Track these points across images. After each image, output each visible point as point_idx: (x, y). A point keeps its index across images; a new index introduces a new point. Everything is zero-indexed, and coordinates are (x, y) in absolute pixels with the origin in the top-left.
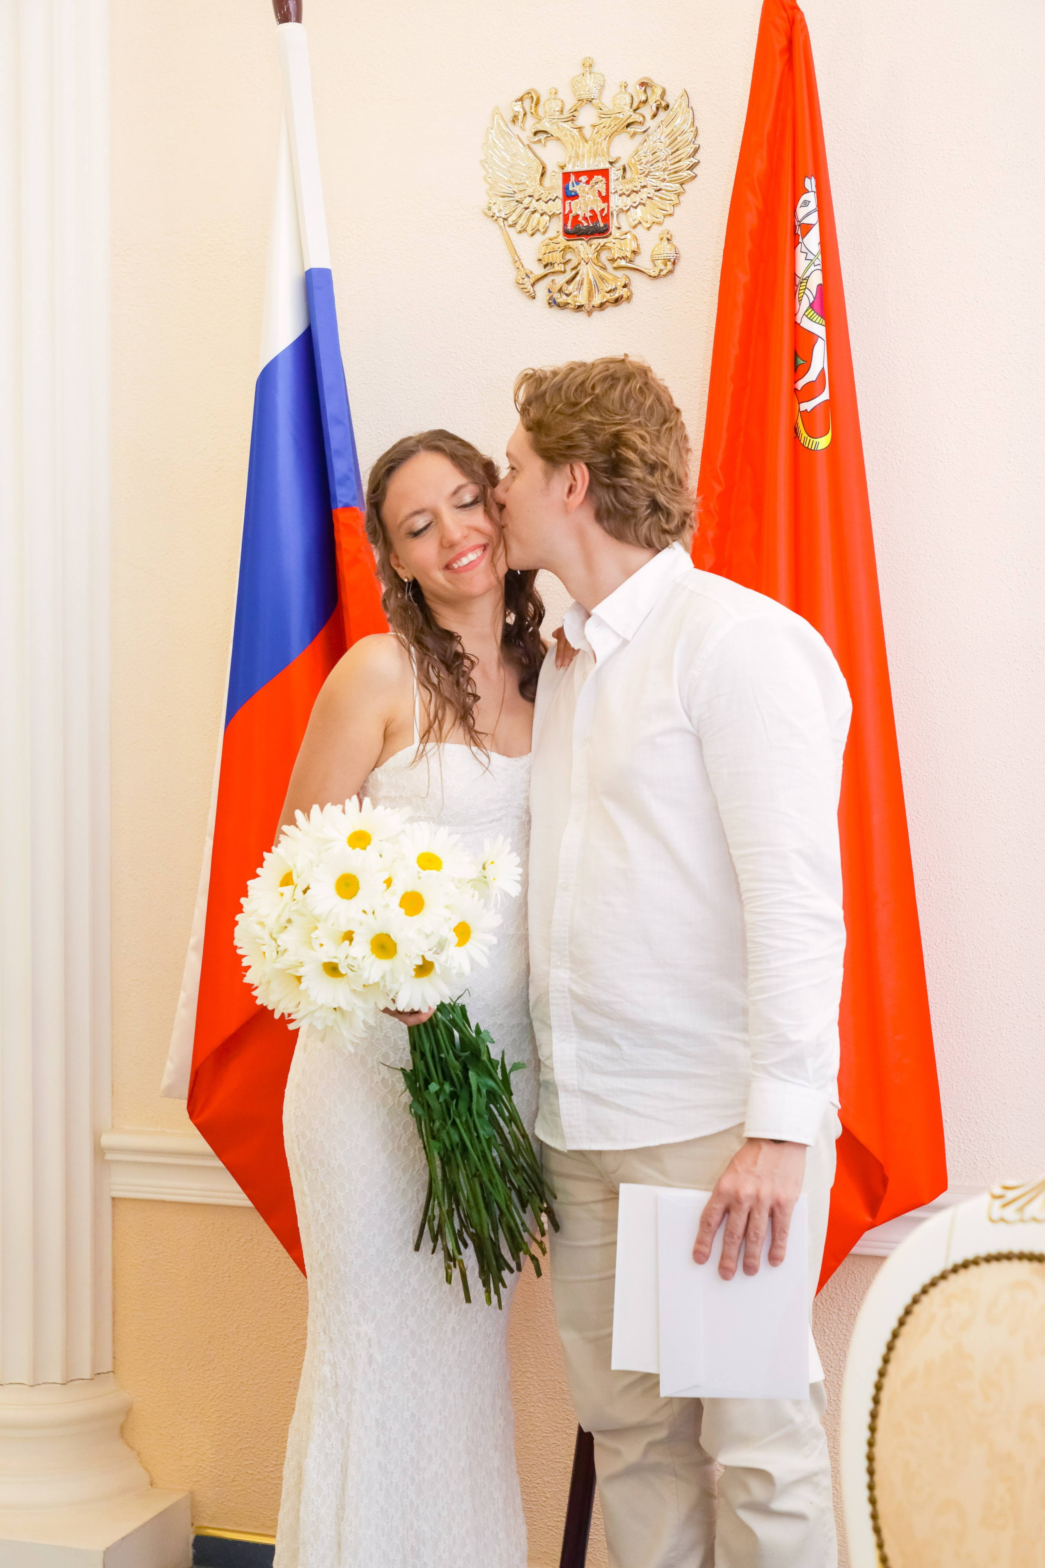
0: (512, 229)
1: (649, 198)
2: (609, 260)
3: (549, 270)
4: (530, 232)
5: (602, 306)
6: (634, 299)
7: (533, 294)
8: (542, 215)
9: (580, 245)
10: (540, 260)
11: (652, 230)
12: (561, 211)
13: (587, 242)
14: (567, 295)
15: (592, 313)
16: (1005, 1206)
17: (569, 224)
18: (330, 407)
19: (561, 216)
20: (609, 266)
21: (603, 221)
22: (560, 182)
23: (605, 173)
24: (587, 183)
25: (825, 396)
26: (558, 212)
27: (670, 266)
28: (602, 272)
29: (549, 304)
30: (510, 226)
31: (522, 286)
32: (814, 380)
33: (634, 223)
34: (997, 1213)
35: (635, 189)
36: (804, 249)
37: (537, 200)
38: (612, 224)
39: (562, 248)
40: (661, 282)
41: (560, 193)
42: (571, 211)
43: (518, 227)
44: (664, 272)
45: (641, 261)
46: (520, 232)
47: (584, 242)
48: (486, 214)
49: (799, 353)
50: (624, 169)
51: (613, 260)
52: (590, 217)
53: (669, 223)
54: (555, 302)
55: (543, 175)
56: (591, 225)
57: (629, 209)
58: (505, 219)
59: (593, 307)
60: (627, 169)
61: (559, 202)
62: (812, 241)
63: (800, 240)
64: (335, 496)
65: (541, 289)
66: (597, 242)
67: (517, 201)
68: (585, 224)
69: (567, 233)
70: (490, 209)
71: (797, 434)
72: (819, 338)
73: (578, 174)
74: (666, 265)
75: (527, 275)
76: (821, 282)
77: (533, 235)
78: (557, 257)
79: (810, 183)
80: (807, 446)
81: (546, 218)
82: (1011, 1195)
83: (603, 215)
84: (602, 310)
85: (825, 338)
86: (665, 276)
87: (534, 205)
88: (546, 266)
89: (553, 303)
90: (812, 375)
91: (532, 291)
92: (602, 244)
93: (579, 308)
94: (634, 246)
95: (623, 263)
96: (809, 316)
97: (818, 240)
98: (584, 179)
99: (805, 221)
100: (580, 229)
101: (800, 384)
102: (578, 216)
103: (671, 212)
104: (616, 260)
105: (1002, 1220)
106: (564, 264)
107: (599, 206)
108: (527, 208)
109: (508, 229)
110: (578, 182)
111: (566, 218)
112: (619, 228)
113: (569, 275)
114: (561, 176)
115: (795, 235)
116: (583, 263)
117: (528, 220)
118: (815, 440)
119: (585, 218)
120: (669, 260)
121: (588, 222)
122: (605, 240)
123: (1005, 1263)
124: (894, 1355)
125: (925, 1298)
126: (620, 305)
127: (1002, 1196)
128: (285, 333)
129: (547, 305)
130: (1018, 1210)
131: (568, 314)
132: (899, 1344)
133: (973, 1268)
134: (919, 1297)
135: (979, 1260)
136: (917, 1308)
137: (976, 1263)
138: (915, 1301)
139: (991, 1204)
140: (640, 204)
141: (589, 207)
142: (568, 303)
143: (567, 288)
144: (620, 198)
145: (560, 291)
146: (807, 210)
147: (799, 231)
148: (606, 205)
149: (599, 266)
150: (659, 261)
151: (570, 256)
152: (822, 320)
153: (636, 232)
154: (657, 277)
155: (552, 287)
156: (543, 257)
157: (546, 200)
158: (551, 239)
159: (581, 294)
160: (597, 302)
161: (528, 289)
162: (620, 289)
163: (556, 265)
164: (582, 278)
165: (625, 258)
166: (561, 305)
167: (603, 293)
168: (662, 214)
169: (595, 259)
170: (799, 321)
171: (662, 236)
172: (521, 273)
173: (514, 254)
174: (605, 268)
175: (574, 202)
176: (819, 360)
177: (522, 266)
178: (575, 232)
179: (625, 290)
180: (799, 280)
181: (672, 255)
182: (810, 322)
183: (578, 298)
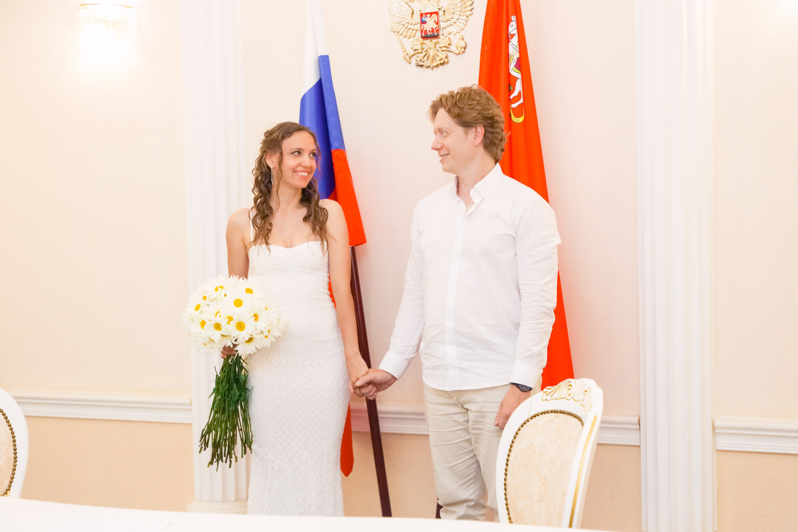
0: (401, 36)
1: (454, 22)
2: (439, 48)
3: (416, 52)
4: (408, 37)
5: (437, 66)
6: (450, 63)
7: (410, 62)
8: (413, 30)
9: (427, 41)
10: (412, 48)
11: (456, 35)
12: (420, 28)
13: (430, 41)
14: (423, 62)
15: (433, 69)
16: (547, 395)
17: (423, 34)
18: (329, 109)
19: (420, 30)
20: (440, 50)
21: (436, 33)
22: (419, 17)
23: (437, 13)
24: (430, 17)
25: (521, 101)
27: (463, 50)
28: (437, 52)
29: (416, 65)
30: (400, 35)
31: (406, 59)
32: (517, 95)
33: (449, 33)
34: (545, 398)
35: (449, 19)
36: (512, 44)
37: (411, 24)
38: (440, 33)
39: (421, 43)
40: (460, 55)
41: (419, 21)
42: (424, 28)
43: (404, 35)
44: (461, 52)
45: (452, 48)
46: (404, 37)
47: (429, 41)
48: (391, 30)
49: (511, 84)
50: (444, 11)
51: (441, 48)
52: (431, 31)
53: (463, 33)
54: (418, 64)
55: (413, 14)
56: (432, 34)
57: (447, 27)
58: (398, 32)
59: (434, 66)
60: (446, 11)
61: (419, 25)
62: (514, 41)
63: (510, 40)
64: (332, 145)
65: (413, 60)
66: (434, 40)
67: (403, 25)
68: (430, 34)
69: (422, 37)
70: (392, 28)
71: (511, 116)
72: (518, 79)
73: (426, 14)
74: (461, 49)
75: (407, 54)
76: (519, 57)
77: (409, 38)
78: (418, 47)
79: (513, 18)
80: (514, 121)
81: (414, 31)
82: (549, 391)
83: (437, 30)
84: (437, 67)
85: (521, 79)
86: (462, 53)
87: (409, 26)
88: (415, 50)
90: (515, 94)
91: (409, 61)
92: (436, 41)
93: (428, 67)
94: (449, 42)
95: (445, 49)
96: (514, 70)
97: (517, 40)
98: (429, 15)
99: (512, 33)
100: (428, 36)
101: (511, 97)
102: (426, 30)
103: (463, 28)
104: (442, 48)
105: (546, 400)
106: (422, 49)
107: (435, 26)
108: (406, 28)
109: (400, 36)
110: (426, 16)
111: (422, 31)
112: (443, 35)
113: (424, 54)
114: (419, 14)
115: (508, 38)
116: (429, 49)
117: (407, 32)
118: (518, 119)
119: (429, 31)
120: (463, 47)
121: (430, 33)
122: (437, 40)
123: (547, 414)
124: (512, 449)
125: (522, 429)
126: (444, 65)
127: (546, 392)
128: (311, 81)
129: (416, 66)
130: (551, 396)
131: (424, 69)
132: (514, 444)
133: (537, 417)
134: (520, 428)
135: (539, 414)
136: (520, 432)
137: (538, 415)
138: (519, 430)
139: (543, 394)
140: (451, 25)
141: (431, 27)
142: (424, 65)
143: (423, 59)
144: (443, 23)
145: (421, 61)
146: (513, 28)
147: (510, 37)
148: (437, 26)
149: (435, 50)
150: (459, 48)
151: (424, 46)
152: (520, 72)
153: (450, 36)
154: (459, 54)
155: (417, 59)
156: (414, 47)
157: (414, 24)
158: (416, 40)
159: (428, 61)
160: (435, 65)
161: (408, 60)
162: (444, 59)
163: (418, 50)
164: (429, 55)
165: (445, 47)
166: (421, 66)
167: (437, 61)
168: (460, 29)
169: (434, 47)
170: (510, 72)
171: (460, 38)
172: (405, 53)
173: (402, 46)
174: (438, 51)
175: (425, 25)
176: (518, 87)
177: (405, 51)
178: (426, 37)
179: (446, 59)
180: (510, 56)
181: (464, 45)
182: (515, 72)
183: (427, 63)
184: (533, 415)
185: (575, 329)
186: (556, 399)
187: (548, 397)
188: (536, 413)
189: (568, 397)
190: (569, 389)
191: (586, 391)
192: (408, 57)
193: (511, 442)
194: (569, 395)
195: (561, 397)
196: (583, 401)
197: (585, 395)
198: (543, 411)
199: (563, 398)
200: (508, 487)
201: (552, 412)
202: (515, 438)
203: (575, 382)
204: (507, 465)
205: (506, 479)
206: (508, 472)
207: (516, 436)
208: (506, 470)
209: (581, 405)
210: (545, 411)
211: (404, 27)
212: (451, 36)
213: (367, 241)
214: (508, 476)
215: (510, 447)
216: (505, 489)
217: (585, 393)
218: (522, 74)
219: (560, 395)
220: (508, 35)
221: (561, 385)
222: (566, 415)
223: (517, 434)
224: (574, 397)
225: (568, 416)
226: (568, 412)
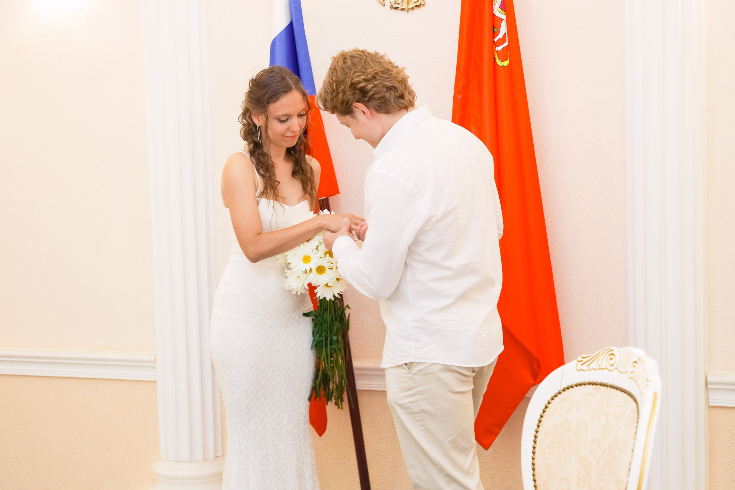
5: (413, 8)
6: (426, 5)
7: (384, 4)
14: (398, 4)
15: (409, 11)
16: (582, 365)
25: (506, 44)
29: (391, 8)
31: (379, 1)
32: (502, 37)
34: (580, 367)
49: (495, 26)
54: (393, 7)
59: (409, 9)
65: (387, 2)
71: (495, 60)
72: (503, 20)
80: (499, 65)
82: (585, 360)
84: (413, 10)
85: (505, 20)
89: (392, 7)
90: (500, 36)
93: (403, 10)
96: (499, 11)
101: (496, 40)
105: (582, 370)
118: (503, 62)
123: (583, 386)
124: (541, 424)
125: (553, 402)
126: (420, 7)
127: (581, 361)
128: (282, 24)
129: (390, 9)
130: (587, 366)
131: (398, 12)
132: (543, 419)
133: (571, 389)
134: (550, 401)
135: (573, 385)
136: (550, 406)
137: (572, 387)
138: (549, 403)
139: (577, 364)
142: (399, 8)
143: (398, 1)
152: (504, 13)
159: (404, 3)
160: (410, 6)
161: (382, 2)
162: (420, 1)
166: (396, 8)
167: (413, 3)
170: (495, 13)
176: (503, 29)
179: (422, 1)
182: (499, 13)
183: (402, 5)
184: (566, 386)
186: (594, 369)
187: (584, 367)
188: (570, 384)
189: (611, 368)
190: (611, 359)
191: (636, 362)
193: (540, 417)
194: (612, 365)
195: (601, 367)
196: (632, 373)
197: (634, 366)
199: (603, 369)
200: (536, 467)
201: (589, 384)
202: (544, 412)
203: (619, 351)
204: (535, 442)
205: (534, 457)
206: (537, 450)
207: (545, 410)
208: (534, 448)
209: (630, 378)
210: (577, 383)
213: (340, 191)
214: (536, 454)
215: (538, 422)
216: (534, 470)
217: (635, 364)
218: (506, 15)
219: (600, 365)
221: (600, 354)
222: (609, 388)
223: (546, 407)
224: (618, 368)
225: (612, 389)
226: (611, 385)
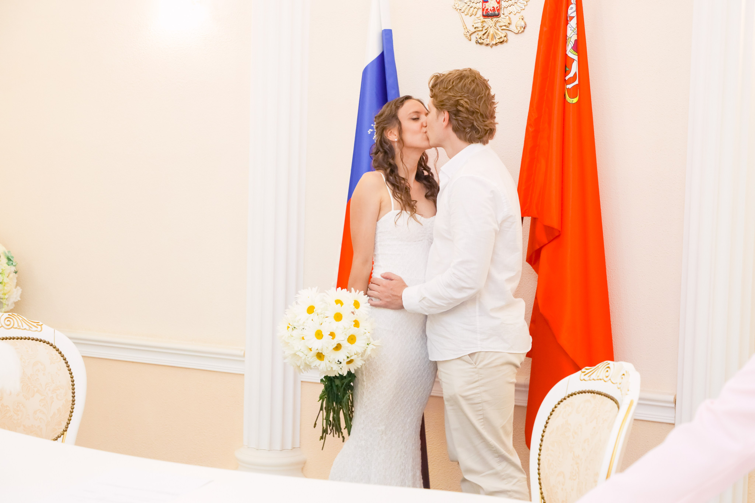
0: (463, 13)
1: (515, 3)
2: (499, 26)
3: (477, 29)
4: (470, 15)
5: (496, 44)
6: (509, 42)
7: (470, 39)
8: (474, 8)
9: (488, 20)
10: (473, 26)
11: (516, 15)
12: (482, 7)
13: (491, 19)
14: (483, 40)
16: (585, 375)
17: (484, 12)
18: (389, 82)
19: (482, 9)
20: (500, 29)
21: (497, 12)
25: (576, 82)
26: (481, 7)
27: (522, 29)
28: (496, 31)
29: (476, 43)
30: (462, 12)
31: (466, 36)
32: (572, 76)
33: (509, 12)
34: (582, 377)
36: (570, 26)
37: (473, 3)
38: (501, 12)
39: (481, 21)
40: (519, 35)
42: (485, 7)
43: (466, 13)
44: (520, 32)
45: (512, 27)
46: (466, 15)
47: (490, 19)
48: (453, 8)
49: (567, 65)
51: (501, 26)
52: (493, 10)
53: (523, 13)
54: (478, 42)
56: (493, 13)
57: (507, 7)
58: (460, 10)
59: (493, 44)
61: (481, 4)
62: (573, 23)
63: (569, 23)
65: (474, 37)
66: (495, 19)
67: (465, 3)
68: (491, 12)
69: (483, 16)
70: (454, 5)
71: (565, 97)
72: (575, 61)
74: (521, 29)
75: (468, 32)
76: (577, 39)
78: (479, 25)
80: (568, 102)
81: (476, 10)
82: (587, 371)
83: (498, 9)
84: (496, 46)
85: (577, 60)
86: (521, 33)
87: (471, 4)
88: (475, 28)
89: (477, 42)
90: (571, 75)
91: (470, 38)
92: (497, 20)
93: (487, 45)
94: (509, 22)
95: (504, 28)
96: (571, 52)
97: (576, 22)
100: (489, 15)
101: (567, 78)
102: (488, 9)
103: (524, 8)
104: (502, 26)
105: (584, 380)
106: (482, 27)
107: (496, 5)
108: (468, 6)
109: (461, 13)
111: (483, 10)
112: (504, 14)
113: (484, 32)
115: (567, 20)
116: (489, 27)
117: (469, 10)
118: (572, 99)
119: (491, 10)
120: (522, 27)
121: (492, 12)
123: (584, 394)
124: (548, 425)
125: (559, 406)
127: (584, 372)
128: (373, 54)
130: (589, 376)
131: (483, 47)
132: (550, 421)
133: (574, 396)
134: (557, 406)
135: (576, 393)
136: (556, 409)
137: (575, 394)
138: (556, 407)
139: (581, 374)
140: (512, 5)
141: (492, 6)
142: (483, 43)
143: (483, 37)
144: (504, 3)
145: (480, 38)
146: (572, 11)
147: (568, 19)
148: (499, 5)
149: (495, 29)
150: (518, 27)
151: (484, 24)
152: (577, 54)
153: (510, 16)
154: (518, 33)
155: (477, 36)
156: (474, 25)
157: (476, 3)
158: (477, 18)
159: (488, 39)
160: (494, 42)
161: (468, 37)
162: (503, 37)
163: (479, 28)
164: (489, 33)
165: (505, 26)
167: (497, 39)
168: (520, 9)
169: (494, 26)
170: (567, 54)
171: (520, 18)
172: (466, 31)
173: (463, 23)
174: (498, 29)
175: (487, 4)
176: (574, 68)
177: (466, 28)
178: (487, 15)
179: (505, 38)
180: (568, 38)
181: (523, 25)
182: (571, 54)
183: (487, 41)
184: (570, 394)
185: (617, 307)
186: (594, 380)
187: (586, 377)
188: (574, 392)
189: (606, 379)
190: (607, 371)
191: (624, 375)
192: (468, 34)
193: (547, 419)
194: (607, 377)
195: (599, 378)
196: (620, 384)
197: (622, 378)
198: (581, 390)
199: (600, 379)
200: (541, 462)
201: (589, 392)
202: (551, 414)
203: (614, 364)
204: (542, 441)
205: (540, 454)
206: (543, 448)
208: (541, 446)
209: (618, 388)
210: (582, 390)
211: (467, 5)
212: (512, 16)
214: (542, 451)
215: (545, 423)
216: (539, 464)
217: (623, 376)
218: (578, 56)
219: (598, 376)
220: (567, 17)
221: (600, 367)
222: (603, 396)
223: (553, 411)
224: (611, 379)
225: (605, 397)
226: (605, 393)
